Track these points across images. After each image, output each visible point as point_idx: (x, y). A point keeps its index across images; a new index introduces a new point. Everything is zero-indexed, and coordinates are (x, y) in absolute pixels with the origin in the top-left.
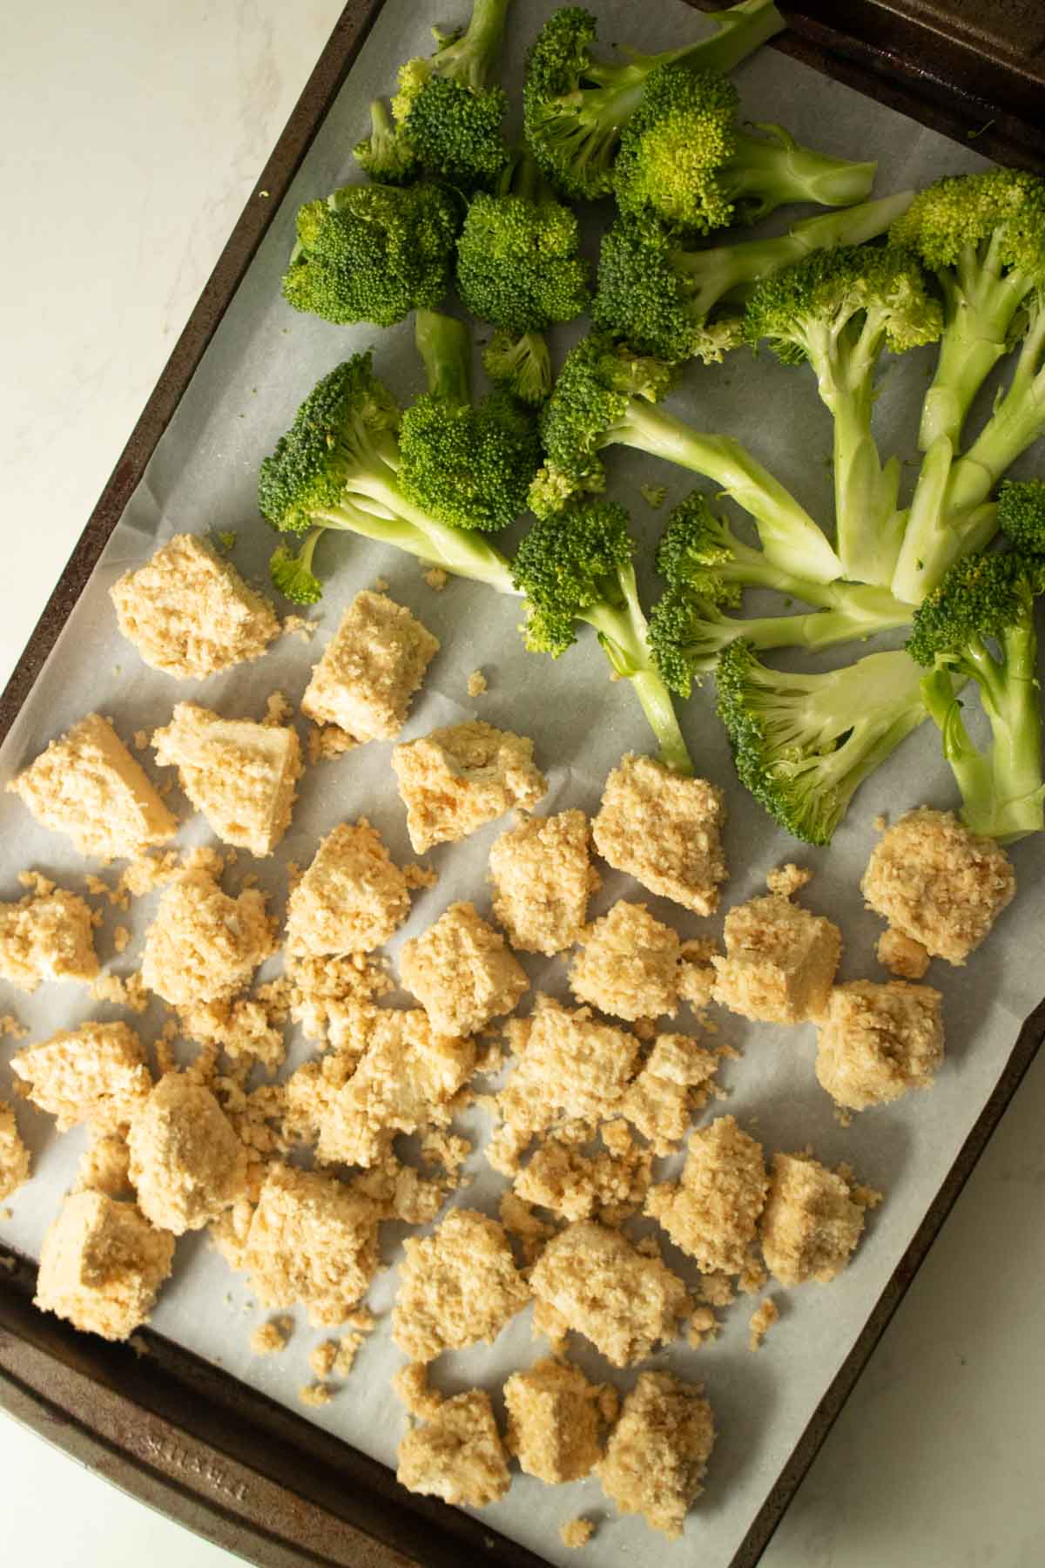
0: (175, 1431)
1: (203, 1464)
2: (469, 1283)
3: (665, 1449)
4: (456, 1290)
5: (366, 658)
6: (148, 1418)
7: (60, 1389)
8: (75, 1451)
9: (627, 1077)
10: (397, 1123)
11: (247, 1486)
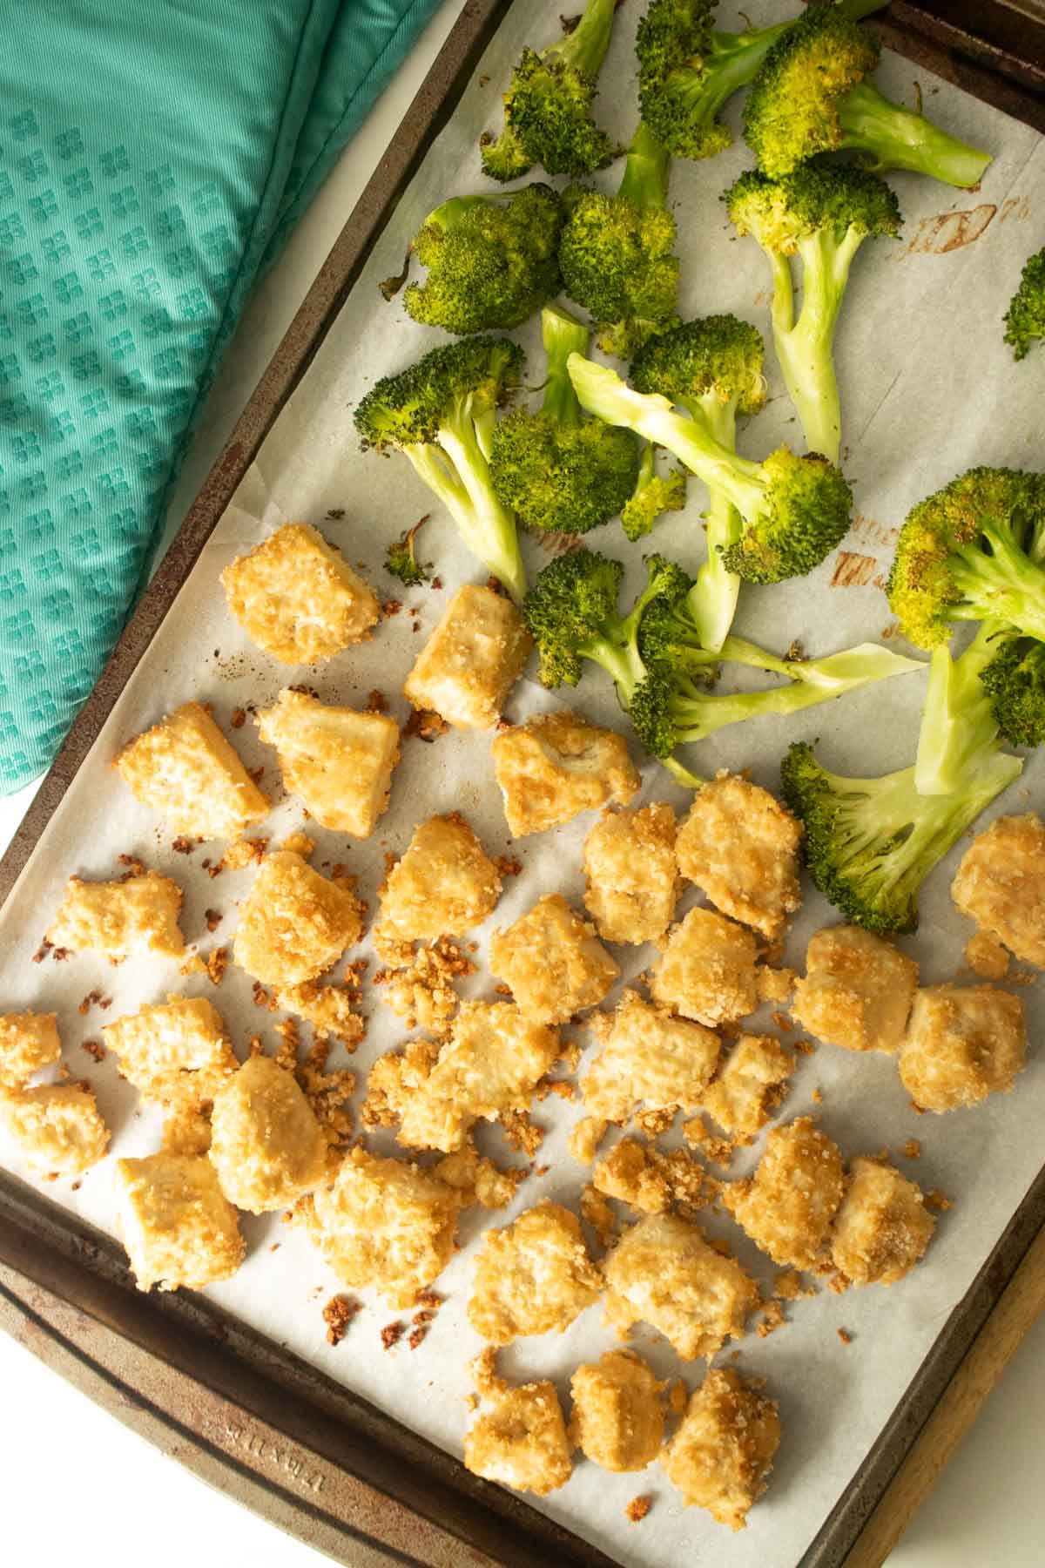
0: (253, 1420)
1: (281, 1452)
2: (542, 1274)
3: (735, 1448)
4: (530, 1281)
5: (471, 648)
6: (226, 1406)
7: (138, 1374)
8: (151, 1437)
9: (709, 1074)
10: (481, 1111)
11: (324, 1478)
